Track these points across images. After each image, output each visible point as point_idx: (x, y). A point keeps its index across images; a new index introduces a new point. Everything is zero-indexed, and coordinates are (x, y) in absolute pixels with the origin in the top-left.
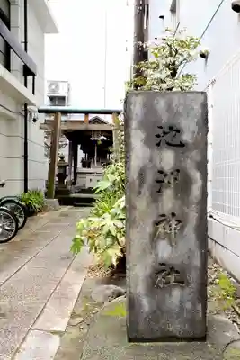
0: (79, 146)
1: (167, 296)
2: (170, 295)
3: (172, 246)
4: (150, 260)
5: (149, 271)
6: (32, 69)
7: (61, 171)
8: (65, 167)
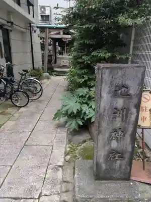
0: (57, 43)
1: (114, 163)
2: (116, 163)
3: (118, 142)
4: (107, 148)
5: (106, 153)
6: (32, 3)
7: (50, 58)
8: (51, 56)
